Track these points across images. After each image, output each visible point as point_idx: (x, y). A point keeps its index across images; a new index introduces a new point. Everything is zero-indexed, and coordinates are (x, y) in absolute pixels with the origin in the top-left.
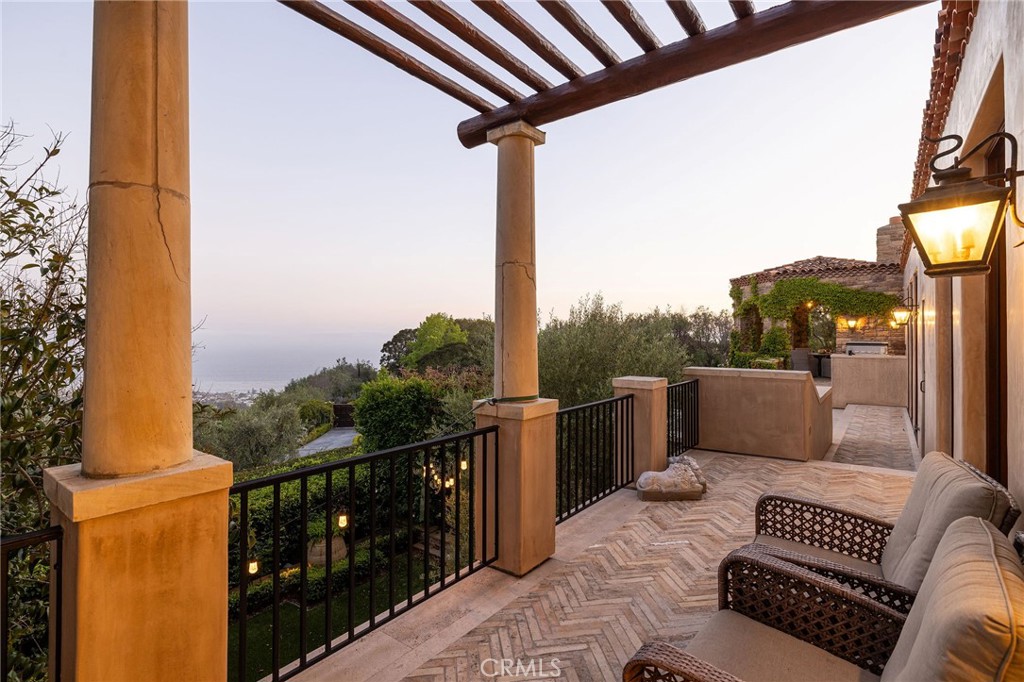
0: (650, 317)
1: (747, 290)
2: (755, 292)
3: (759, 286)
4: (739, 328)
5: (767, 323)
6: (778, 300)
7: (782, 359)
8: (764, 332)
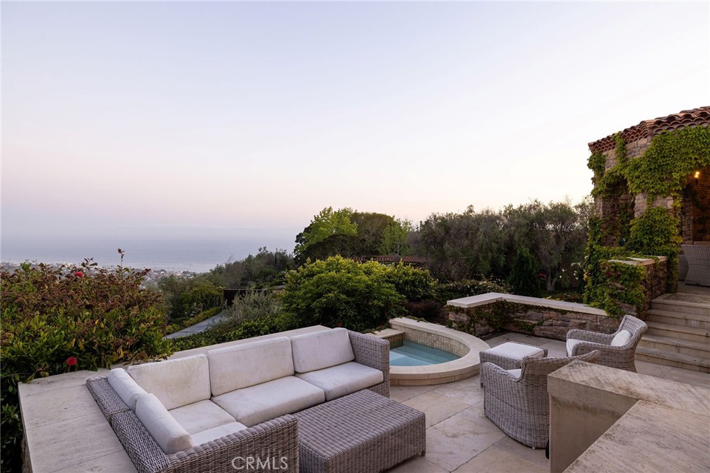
0: (530, 207)
1: (611, 154)
2: (624, 157)
3: (629, 146)
4: (601, 212)
5: (641, 202)
6: (658, 165)
7: (662, 259)
8: (636, 216)
